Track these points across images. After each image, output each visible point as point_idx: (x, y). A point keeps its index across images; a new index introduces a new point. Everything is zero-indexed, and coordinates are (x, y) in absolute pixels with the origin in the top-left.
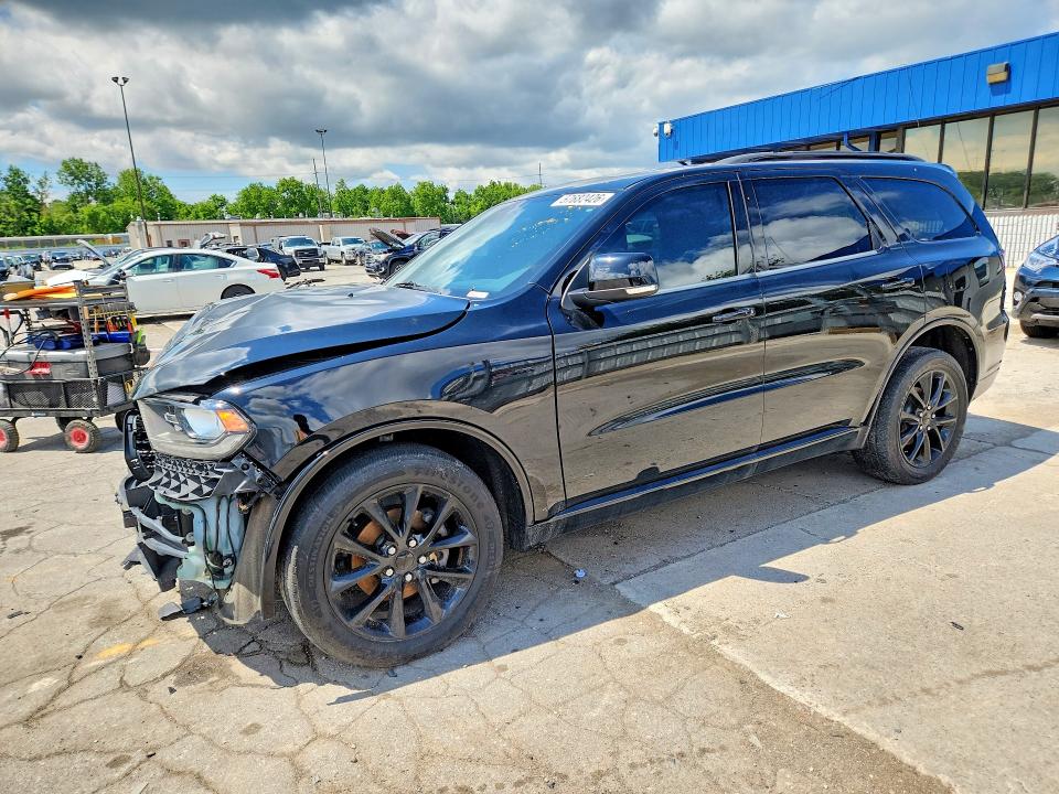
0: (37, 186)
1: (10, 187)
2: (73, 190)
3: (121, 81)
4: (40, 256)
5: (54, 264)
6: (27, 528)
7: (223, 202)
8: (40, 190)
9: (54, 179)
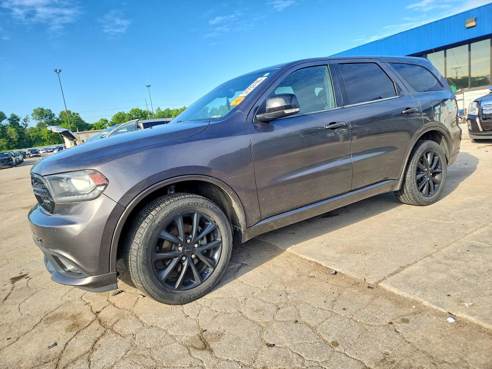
0: (23, 122)
1: (11, 123)
2: (39, 122)
3: (58, 71)
4: (25, 152)
5: (31, 155)
6: (26, 275)
7: (106, 121)
8: (25, 123)
9: (31, 117)
